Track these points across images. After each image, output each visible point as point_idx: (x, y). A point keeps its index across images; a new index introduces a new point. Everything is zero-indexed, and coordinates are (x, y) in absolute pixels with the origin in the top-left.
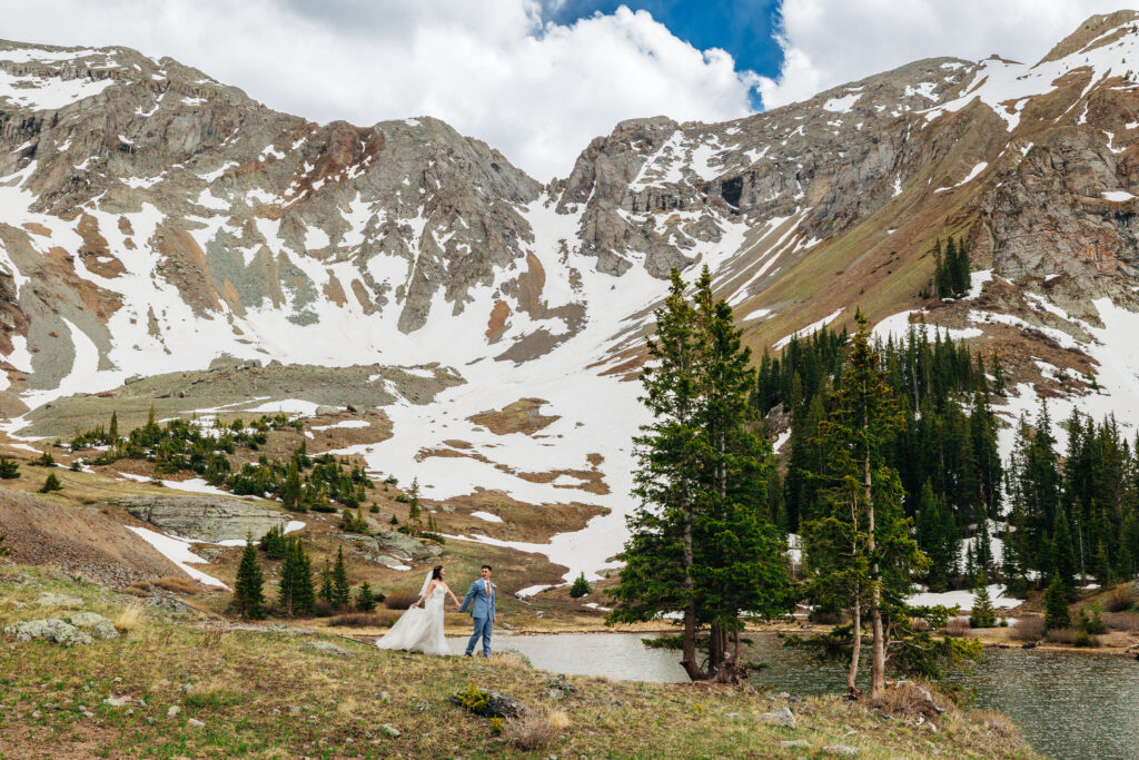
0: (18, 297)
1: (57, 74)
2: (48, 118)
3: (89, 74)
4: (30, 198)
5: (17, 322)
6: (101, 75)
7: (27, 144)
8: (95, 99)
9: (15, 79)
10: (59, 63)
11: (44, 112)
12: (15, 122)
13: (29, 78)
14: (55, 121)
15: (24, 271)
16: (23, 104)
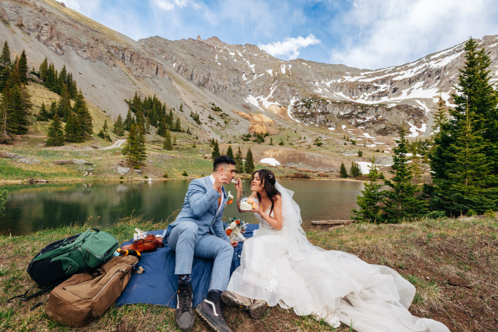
0: (426, 115)
1: (447, 56)
2: (443, 68)
3: (457, 52)
4: (437, 90)
5: (424, 121)
6: (460, 51)
7: (437, 77)
8: (457, 58)
9: (435, 62)
10: (448, 53)
11: (442, 67)
12: (434, 72)
13: (440, 60)
14: (445, 68)
15: (429, 108)
16: (436, 67)
